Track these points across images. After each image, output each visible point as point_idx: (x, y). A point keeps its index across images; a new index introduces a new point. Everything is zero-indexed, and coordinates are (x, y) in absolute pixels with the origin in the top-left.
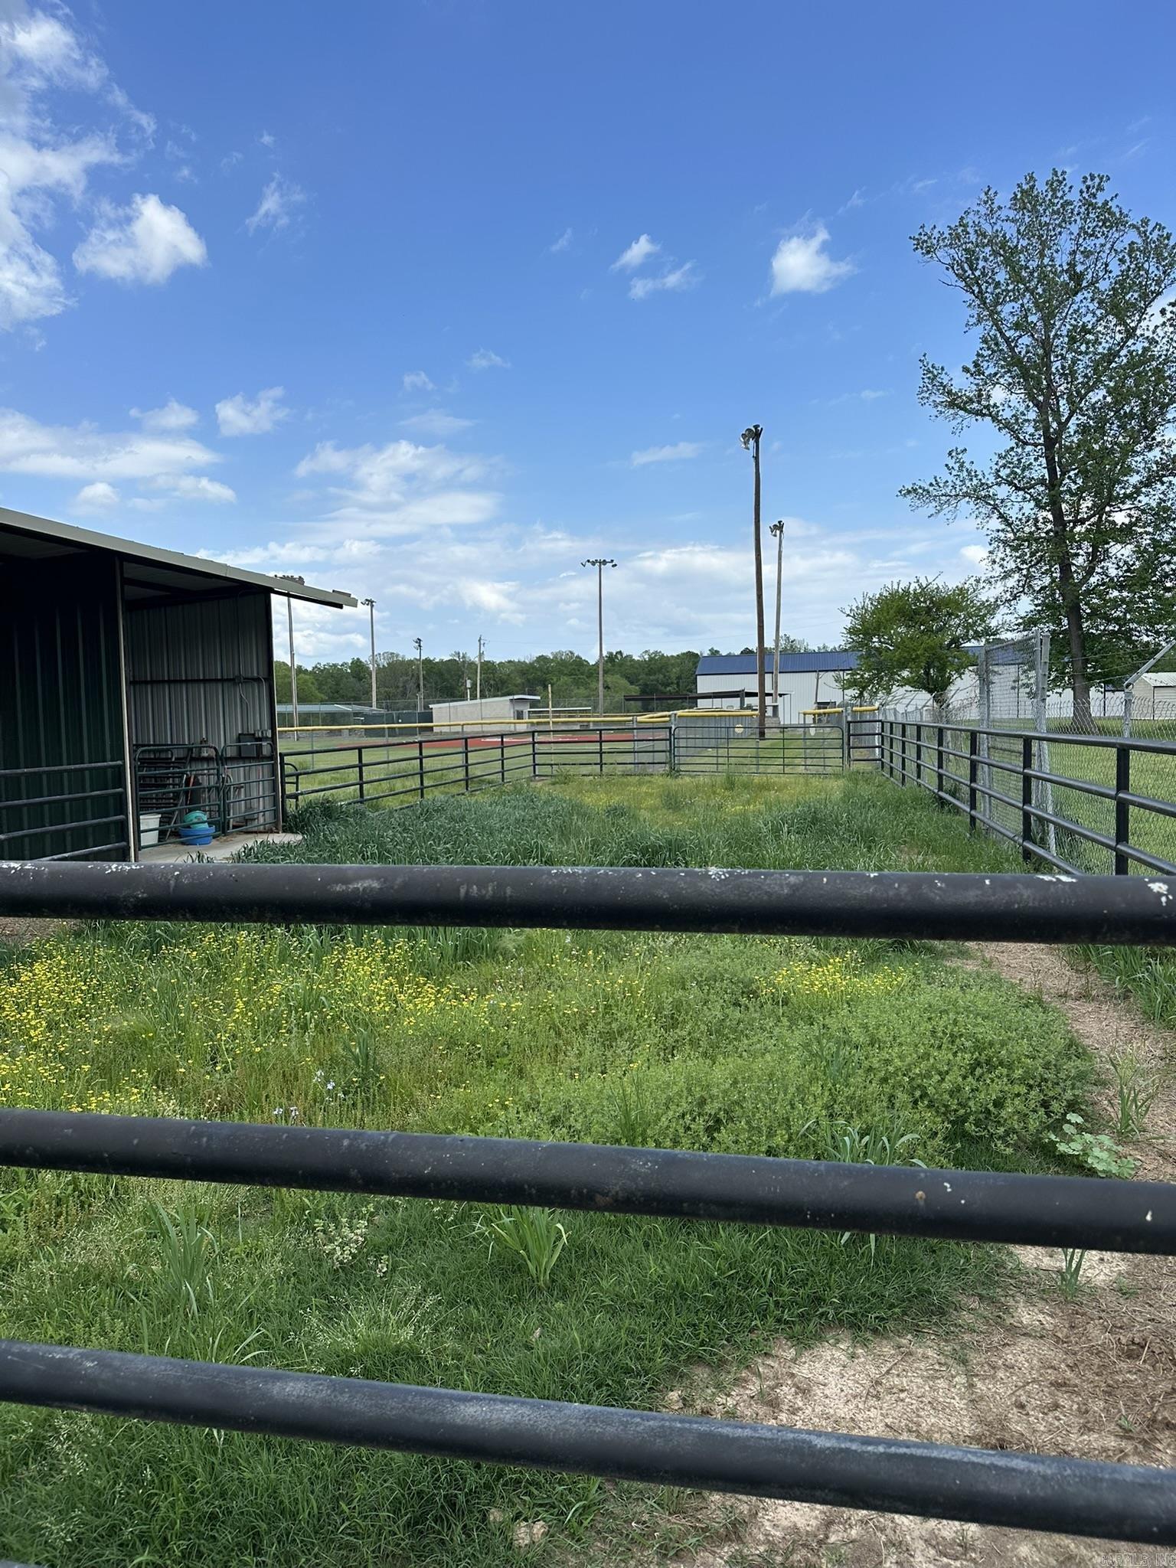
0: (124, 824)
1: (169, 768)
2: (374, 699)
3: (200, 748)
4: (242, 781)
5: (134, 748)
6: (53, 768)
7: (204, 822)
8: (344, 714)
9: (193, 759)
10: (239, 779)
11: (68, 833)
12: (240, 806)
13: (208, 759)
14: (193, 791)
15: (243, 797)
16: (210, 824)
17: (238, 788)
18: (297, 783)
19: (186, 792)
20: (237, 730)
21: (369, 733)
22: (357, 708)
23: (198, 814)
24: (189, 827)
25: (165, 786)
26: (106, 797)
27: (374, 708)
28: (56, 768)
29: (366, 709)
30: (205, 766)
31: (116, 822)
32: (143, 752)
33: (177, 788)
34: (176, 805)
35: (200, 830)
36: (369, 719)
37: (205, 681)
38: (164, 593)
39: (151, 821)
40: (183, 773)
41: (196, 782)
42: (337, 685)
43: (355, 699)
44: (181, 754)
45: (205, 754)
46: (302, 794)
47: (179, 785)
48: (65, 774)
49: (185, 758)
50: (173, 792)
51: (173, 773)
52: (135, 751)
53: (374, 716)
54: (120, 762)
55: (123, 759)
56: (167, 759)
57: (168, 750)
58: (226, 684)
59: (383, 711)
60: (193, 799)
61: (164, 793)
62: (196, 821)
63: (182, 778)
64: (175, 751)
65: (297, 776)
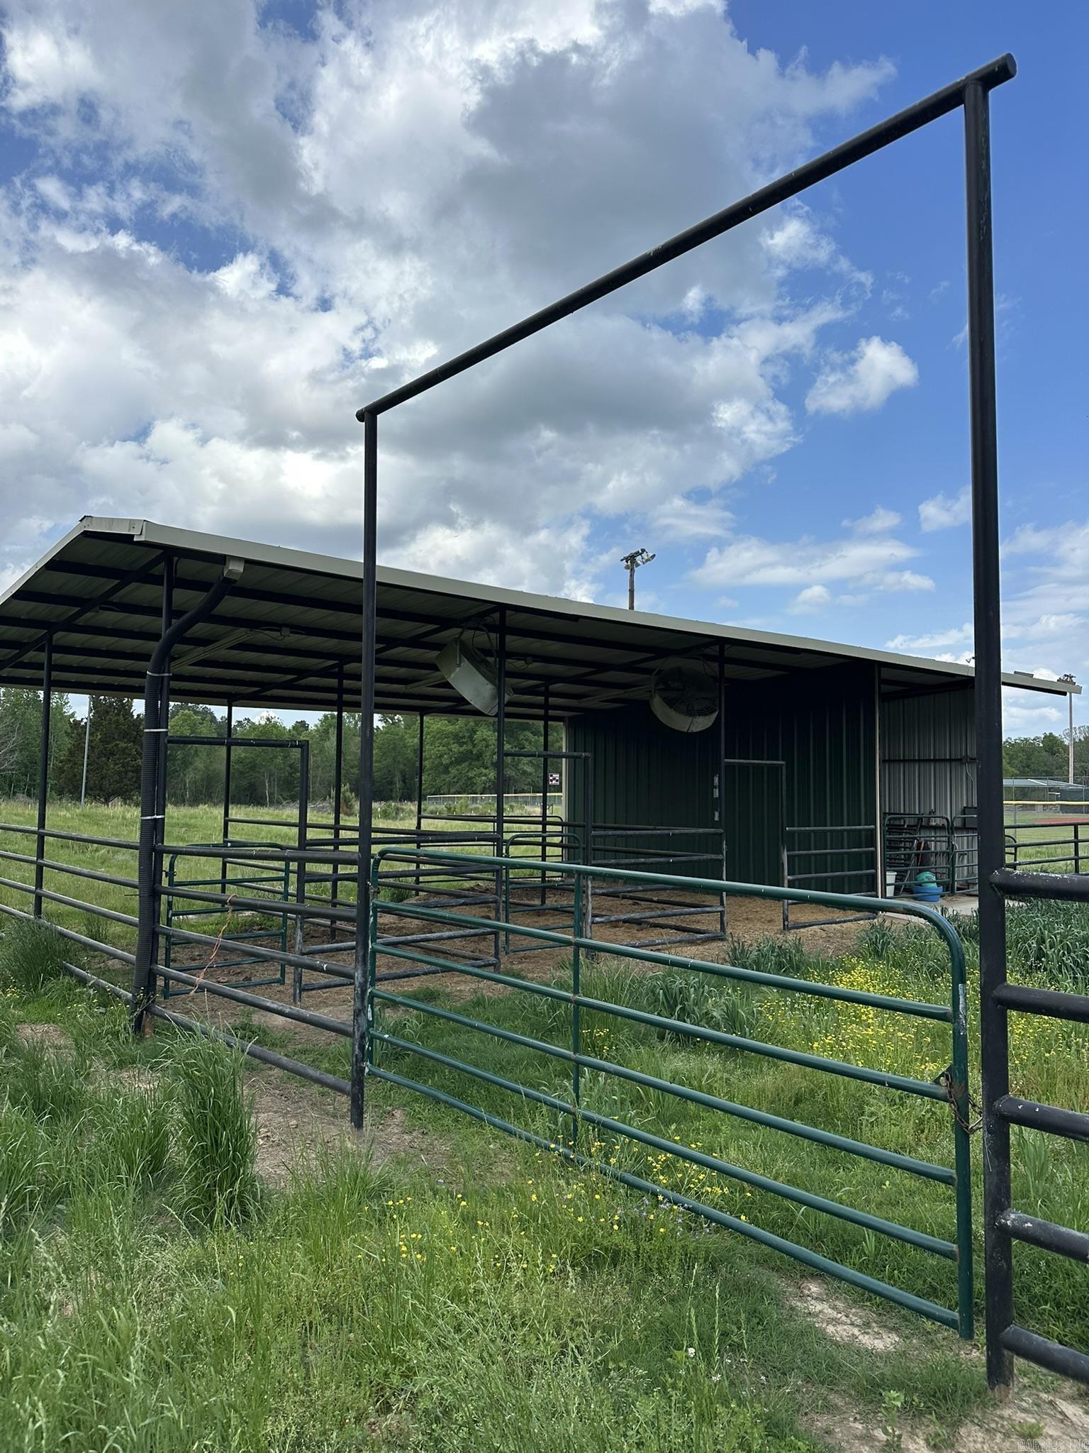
0: (874, 876)
1: (901, 833)
2: (1071, 775)
3: (929, 818)
4: (965, 848)
5: (884, 814)
6: (836, 828)
7: (933, 882)
8: (1035, 789)
9: (922, 827)
10: (962, 848)
11: (829, 880)
12: (963, 871)
13: (936, 828)
14: (923, 854)
15: (965, 863)
16: (938, 884)
17: (962, 854)
18: (1015, 854)
19: (917, 855)
20: (962, 803)
21: (1065, 809)
22: (1053, 783)
23: (928, 874)
24: (920, 885)
25: (898, 848)
26: (859, 854)
27: (1071, 783)
28: (839, 828)
29: (1062, 785)
30: (933, 834)
31: (867, 875)
32: (890, 820)
33: (908, 851)
34: (908, 865)
35: (930, 889)
36: (1065, 795)
37: (935, 761)
38: (901, 688)
39: (891, 877)
40: (915, 838)
41: (927, 847)
42: (1028, 759)
43: (1048, 774)
44: (913, 822)
45: (934, 824)
46: (1020, 864)
47: (910, 848)
48: (845, 833)
49: (916, 826)
50: (905, 855)
51: (905, 838)
52: (884, 819)
53: (1072, 791)
54: (873, 827)
55: (875, 824)
56: (901, 826)
57: (900, 819)
58: (953, 764)
59: (1080, 787)
60: (923, 861)
61: (898, 855)
62: (927, 880)
63: (913, 842)
64: (907, 820)
65: (1016, 847)
